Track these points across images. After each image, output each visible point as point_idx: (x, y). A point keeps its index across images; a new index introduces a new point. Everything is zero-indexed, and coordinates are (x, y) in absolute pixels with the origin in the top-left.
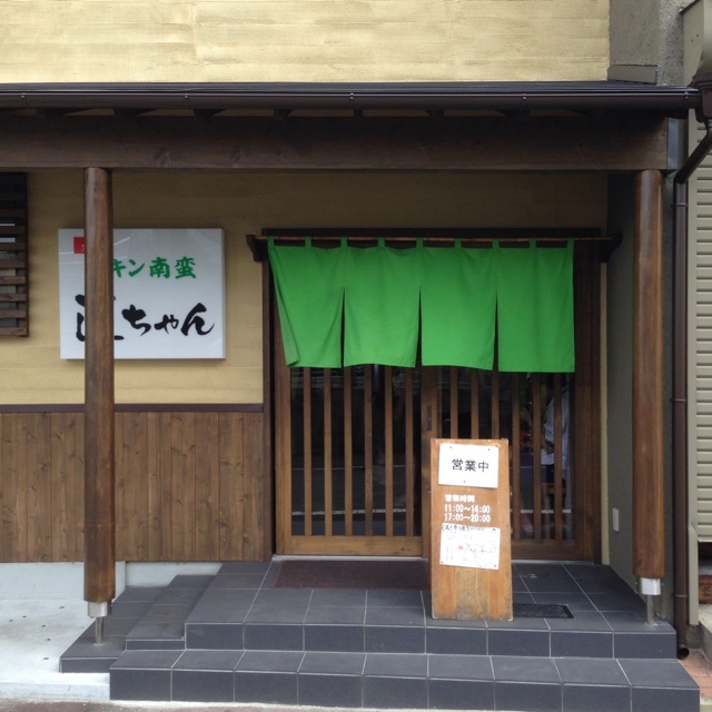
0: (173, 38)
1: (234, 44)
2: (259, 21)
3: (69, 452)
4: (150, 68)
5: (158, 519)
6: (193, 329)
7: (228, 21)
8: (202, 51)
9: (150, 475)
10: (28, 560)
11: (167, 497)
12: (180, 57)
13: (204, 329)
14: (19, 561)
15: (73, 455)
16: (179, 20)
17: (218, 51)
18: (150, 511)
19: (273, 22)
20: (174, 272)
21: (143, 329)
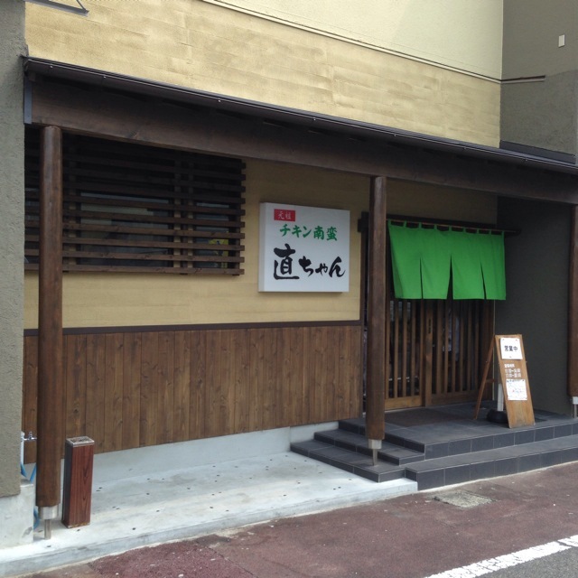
0: (321, 86)
1: (351, 97)
2: (363, 85)
3: (260, 356)
4: (310, 102)
5: (308, 397)
6: (334, 273)
7: (349, 81)
8: (337, 97)
9: (304, 368)
10: (235, 433)
11: (313, 383)
12: (325, 98)
13: (340, 273)
14: (229, 434)
15: (263, 358)
16: (325, 75)
17: (344, 99)
18: (304, 392)
19: (369, 87)
20: (326, 236)
21: (309, 272)
